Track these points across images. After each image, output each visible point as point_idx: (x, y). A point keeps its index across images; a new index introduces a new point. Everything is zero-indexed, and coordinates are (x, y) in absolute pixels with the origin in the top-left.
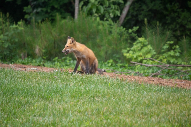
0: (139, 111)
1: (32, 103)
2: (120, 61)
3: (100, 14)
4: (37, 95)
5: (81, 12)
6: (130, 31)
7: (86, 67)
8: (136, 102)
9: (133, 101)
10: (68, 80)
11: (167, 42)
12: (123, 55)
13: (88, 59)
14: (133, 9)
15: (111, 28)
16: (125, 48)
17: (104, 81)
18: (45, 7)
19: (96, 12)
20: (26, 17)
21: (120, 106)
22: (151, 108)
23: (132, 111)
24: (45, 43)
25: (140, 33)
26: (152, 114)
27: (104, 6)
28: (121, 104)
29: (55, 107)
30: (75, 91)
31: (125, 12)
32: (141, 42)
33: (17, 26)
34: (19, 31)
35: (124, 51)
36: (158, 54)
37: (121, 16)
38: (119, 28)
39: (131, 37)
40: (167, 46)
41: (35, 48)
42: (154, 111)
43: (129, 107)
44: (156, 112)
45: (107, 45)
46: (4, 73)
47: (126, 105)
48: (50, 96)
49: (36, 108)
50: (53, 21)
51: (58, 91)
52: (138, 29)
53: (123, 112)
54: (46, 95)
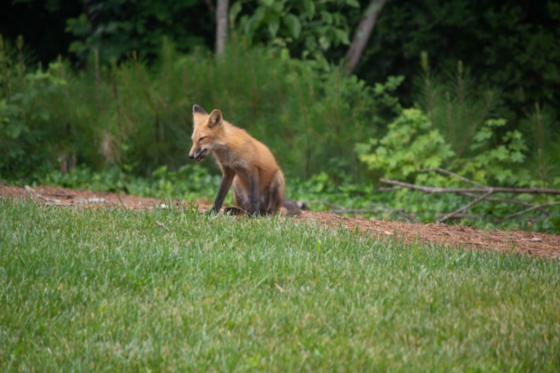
0: (405, 323)
1: (92, 300)
2: (349, 178)
3: (289, 40)
4: (106, 277)
5: (234, 34)
6: (379, 88)
7: (249, 197)
8: (397, 297)
9: (387, 296)
10: (197, 234)
11: (486, 123)
12: (358, 160)
13: (256, 172)
14: (388, 23)
15: (324, 80)
16: (364, 140)
17: (302, 236)
18: (128, 19)
19: (279, 35)
20: (75, 47)
21: (349, 309)
22: (441, 314)
23: (384, 323)
24: (130, 124)
25: (406, 96)
26: (442, 333)
27: (303, 16)
28: (353, 304)
29: (160, 313)
30: (216, 266)
31: (363, 34)
32: (410, 122)
33: (47, 75)
34: (52, 89)
35: (362, 148)
36: (462, 156)
37: (352, 46)
38: (346, 80)
39: (380, 105)
40: (487, 132)
41: (100, 140)
42: (448, 323)
43: (377, 311)
44: (456, 326)
45: (310, 130)
46: (10, 214)
47: (368, 306)
48: (145, 279)
49: (105, 317)
50: (152, 59)
51: (167, 266)
52: (403, 83)
53: (358, 328)
54: (133, 278)
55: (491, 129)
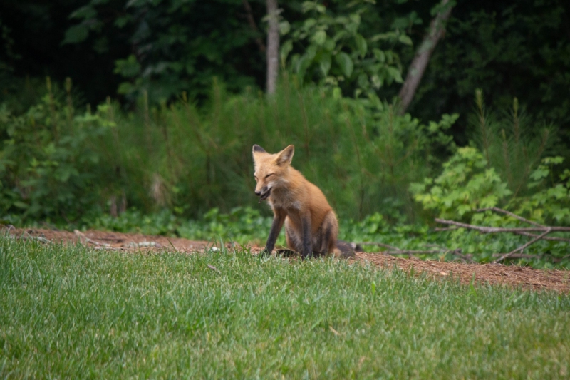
0: (462, 366)
1: (143, 346)
2: (404, 219)
3: (341, 78)
4: (158, 322)
5: (285, 74)
6: (433, 127)
7: (301, 238)
8: (454, 340)
9: (444, 338)
10: (249, 277)
11: (543, 161)
12: (413, 200)
13: (309, 214)
14: (442, 61)
15: (377, 119)
16: (419, 180)
17: (356, 278)
18: (177, 59)
19: (331, 74)
20: (124, 89)
21: (405, 352)
22: (499, 356)
23: (441, 366)
24: (181, 166)
25: (461, 134)
26: (501, 376)
27: (355, 54)
28: (410, 347)
29: (213, 358)
30: (269, 309)
31: (416, 71)
32: (465, 161)
33: (96, 117)
34: (101, 131)
35: (416, 187)
36: (519, 195)
37: (406, 84)
38: (399, 119)
39: (435, 144)
40: (544, 170)
41: (150, 182)
42: (507, 365)
43: (433, 354)
44: (514, 368)
45: (363, 170)
46: (59, 259)
47: (424, 349)
48: (197, 324)
49: (156, 362)
50: (202, 100)
51: (219, 310)
52: (457, 121)
53: (415, 371)
54: (184, 322)
55: (547, 167)
